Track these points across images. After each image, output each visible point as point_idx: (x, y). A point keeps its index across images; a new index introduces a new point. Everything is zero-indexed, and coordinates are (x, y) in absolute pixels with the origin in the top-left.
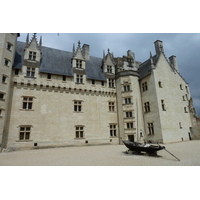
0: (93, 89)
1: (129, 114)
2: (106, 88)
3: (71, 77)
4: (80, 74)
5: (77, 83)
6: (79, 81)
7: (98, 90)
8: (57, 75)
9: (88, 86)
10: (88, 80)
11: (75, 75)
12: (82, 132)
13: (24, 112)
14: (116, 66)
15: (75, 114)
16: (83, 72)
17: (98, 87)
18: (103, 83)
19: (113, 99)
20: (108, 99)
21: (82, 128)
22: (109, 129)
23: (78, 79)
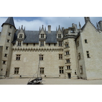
0: (49, 48)
2: (57, 47)
3: (38, 43)
4: (42, 41)
5: (41, 46)
8: (31, 43)
9: (46, 47)
10: (46, 44)
12: (43, 71)
13: (16, 61)
16: (44, 40)
17: (52, 47)
18: (55, 44)
21: (43, 69)
23: (41, 44)
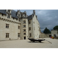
0: (13, 21)
1: (25, 30)
2: (18, 21)
3: (6, 15)
4: (9, 15)
5: (8, 18)
6: (9, 17)
7: (15, 21)
9: (12, 19)
10: (12, 17)
11: (7, 15)
12: (8, 36)
14: (21, 15)
15: (6, 29)
16: (10, 14)
17: (15, 20)
18: (17, 19)
19: (20, 25)
20: (18, 25)
21: (8, 34)
22: (18, 35)
23: (8, 16)
